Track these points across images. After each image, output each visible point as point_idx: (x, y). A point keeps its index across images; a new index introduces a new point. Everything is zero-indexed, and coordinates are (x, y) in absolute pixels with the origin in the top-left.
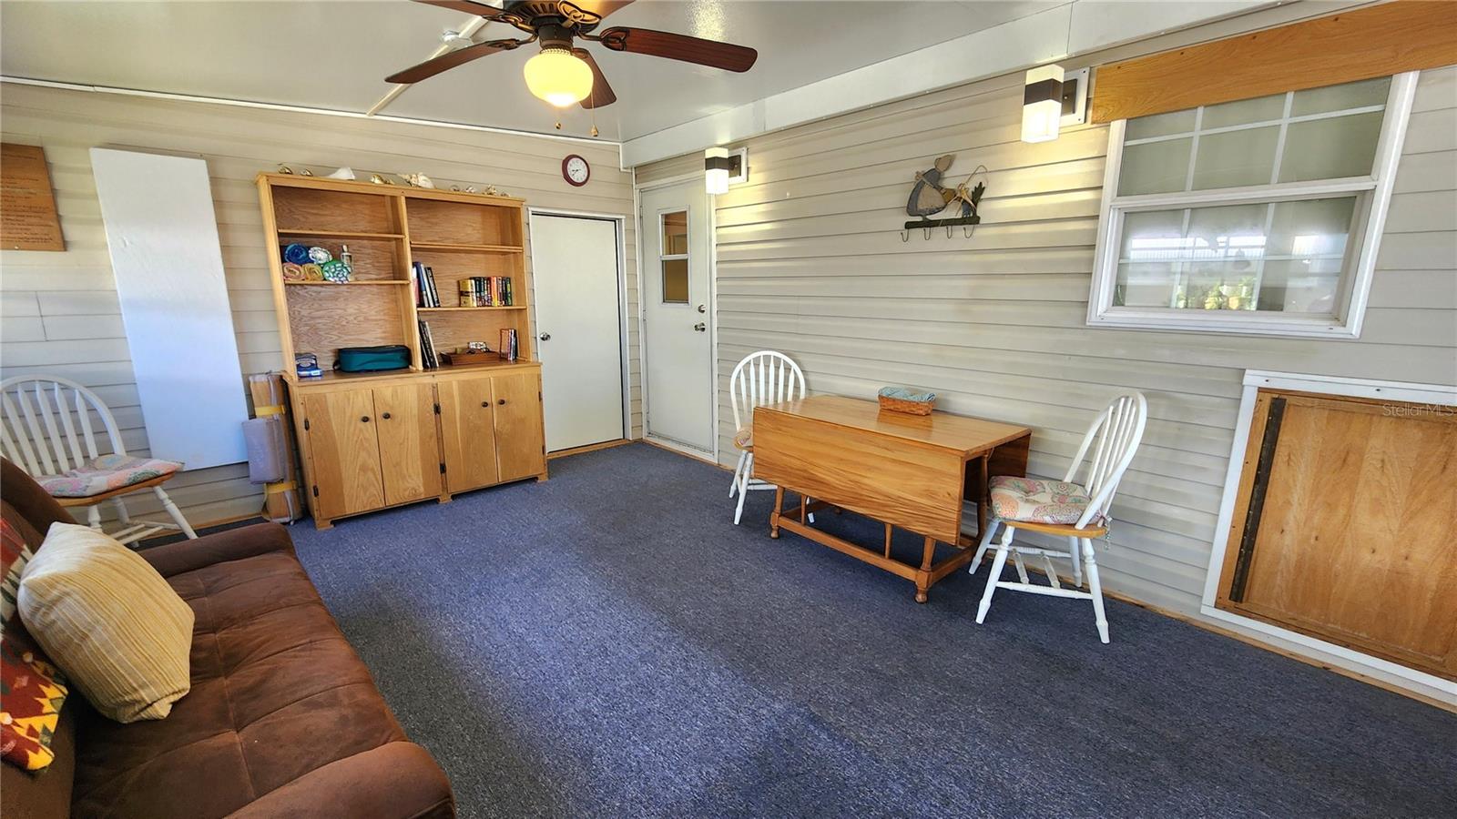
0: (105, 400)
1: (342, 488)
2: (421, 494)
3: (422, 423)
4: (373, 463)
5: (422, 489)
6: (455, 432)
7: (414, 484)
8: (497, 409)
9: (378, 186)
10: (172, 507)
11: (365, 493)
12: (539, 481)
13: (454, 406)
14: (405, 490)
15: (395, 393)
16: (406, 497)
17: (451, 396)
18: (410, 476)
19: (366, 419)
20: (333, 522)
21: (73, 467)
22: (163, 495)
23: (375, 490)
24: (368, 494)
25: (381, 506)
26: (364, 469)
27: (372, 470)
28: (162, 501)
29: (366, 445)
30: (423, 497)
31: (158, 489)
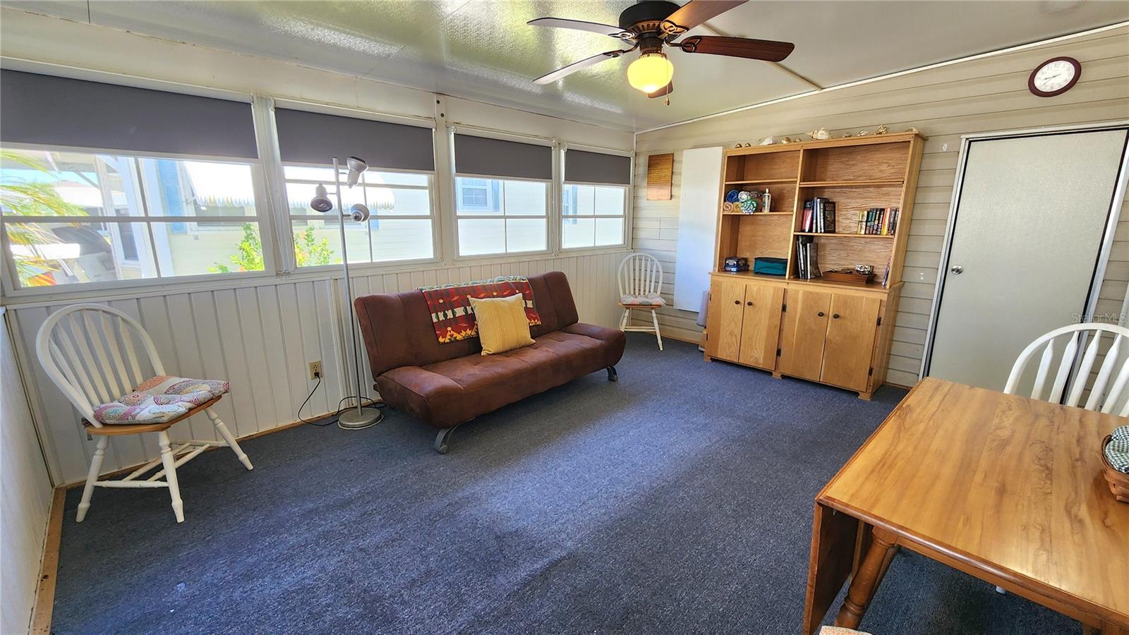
0: (663, 267)
1: (719, 339)
2: (759, 364)
3: (772, 316)
4: (737, 332)
5: (761, 361)
6: (793, 329)
7: (757, 355)
8: (832, 321)
9: (785, 145)
10: (656, 322)
11: (729, 349)
12: (859, 397)
13: (797, 309)
14: (751, 357)
15: (759, 289)
16: (751, 362)
17: (796, 301)
18: (756, 349)
19: (737, 303)
20: (711, 359)
21: (639, 294)
22: (654, 314)
23: (735, 349)
24: (731, 350)
25: (736, 361)
26: (731, 334)
27: (736, 336)
28: (653, 318)
29: (736, 319)
30: (761, 366)
31: (653, 311)
